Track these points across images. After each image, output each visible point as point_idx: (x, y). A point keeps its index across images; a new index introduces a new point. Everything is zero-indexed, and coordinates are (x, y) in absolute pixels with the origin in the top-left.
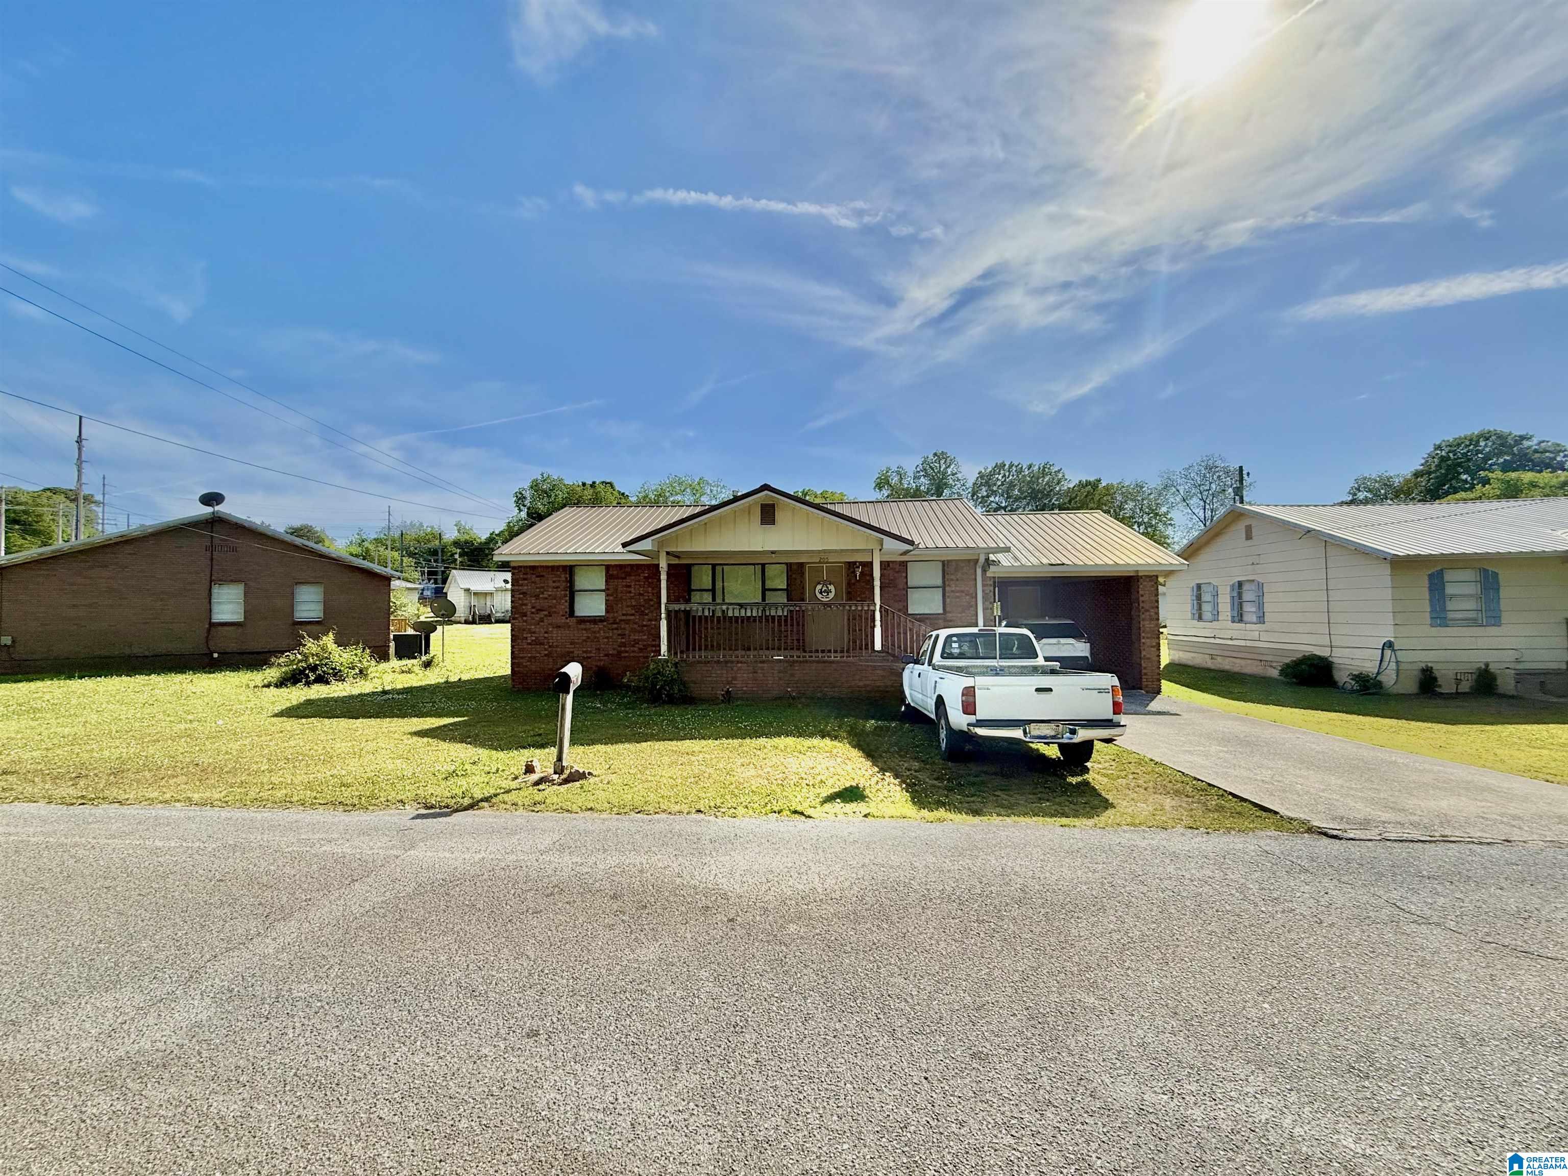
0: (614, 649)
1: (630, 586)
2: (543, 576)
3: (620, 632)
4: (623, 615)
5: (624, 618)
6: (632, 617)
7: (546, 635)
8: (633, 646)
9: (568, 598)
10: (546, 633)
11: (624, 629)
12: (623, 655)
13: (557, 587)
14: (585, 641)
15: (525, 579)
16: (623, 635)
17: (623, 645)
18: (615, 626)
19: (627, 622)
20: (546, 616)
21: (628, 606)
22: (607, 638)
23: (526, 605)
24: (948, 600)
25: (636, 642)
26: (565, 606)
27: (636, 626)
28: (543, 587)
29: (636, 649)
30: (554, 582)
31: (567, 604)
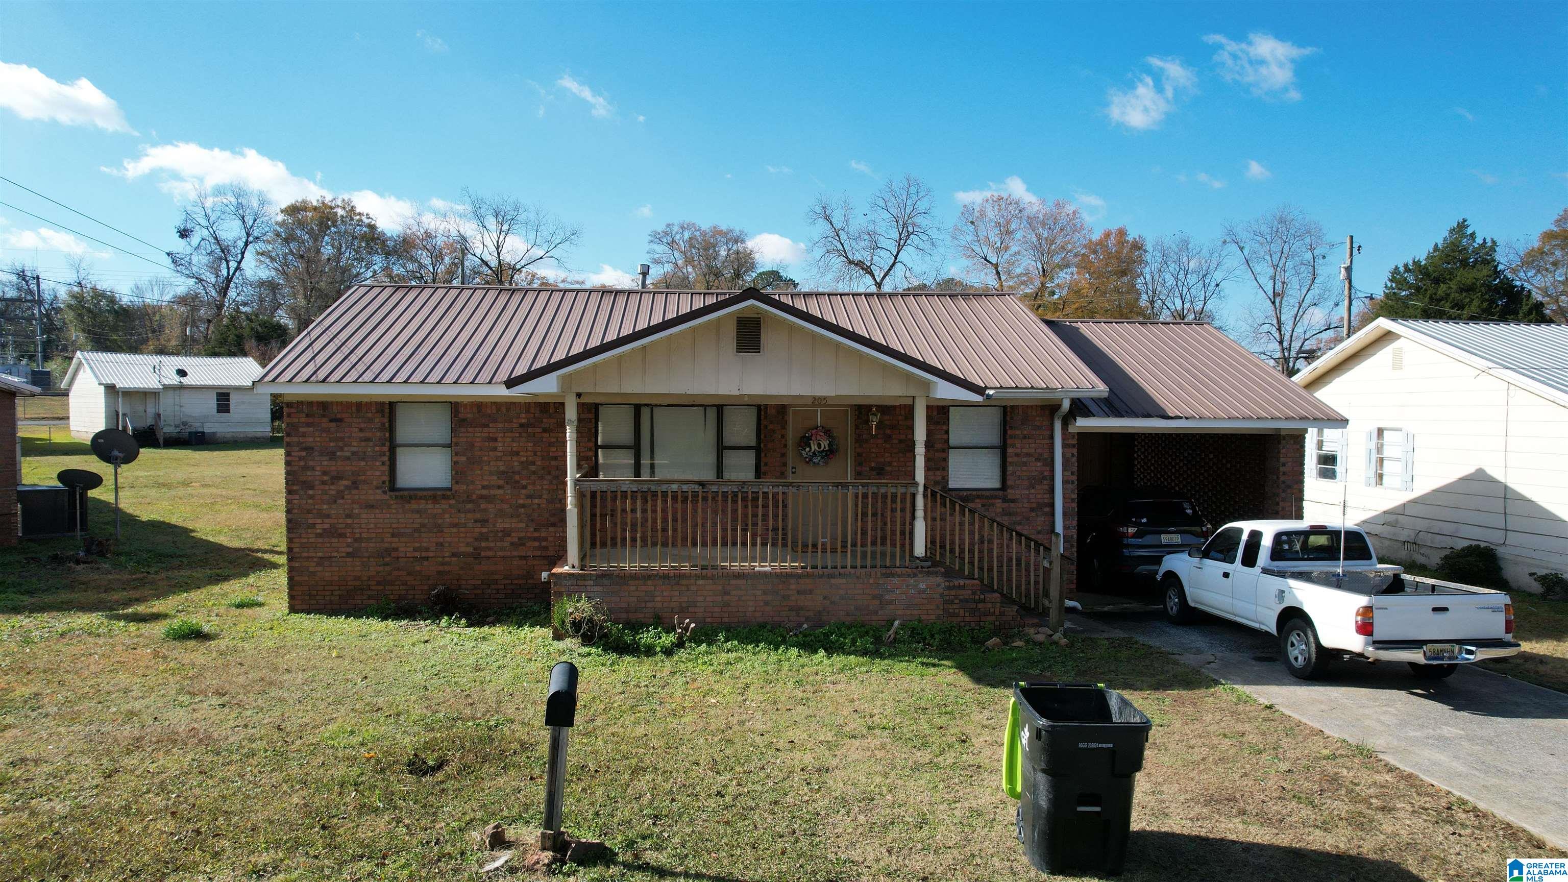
0: (468, 544)
1: (495, 440)
2: (341, 420)
3: (478, 516)
4: (484, 487)
5: (484, 492)
6: (501, 492)
7: (349, 521)
8: (502, 540)
9: (386, 459)
10: (348, 516)
11: (485, 510)
12: (483, 554)
13: (368, 440)
14: (415, 530)
15: (308, 425)
16: (484, 522)
17: (483, 537)
18: (470, 506)
19: (488, 499)
20: (347, 487)
21: (491, 474)
22: (455, 525)
23: (313, 469)
24: (1010, 469)
25: (507, 533)
26: (379, 472)
27: (506, 506)
28: (342, 439)
29: (506, 544)
30: (361, 430)
31: (386, 468)
